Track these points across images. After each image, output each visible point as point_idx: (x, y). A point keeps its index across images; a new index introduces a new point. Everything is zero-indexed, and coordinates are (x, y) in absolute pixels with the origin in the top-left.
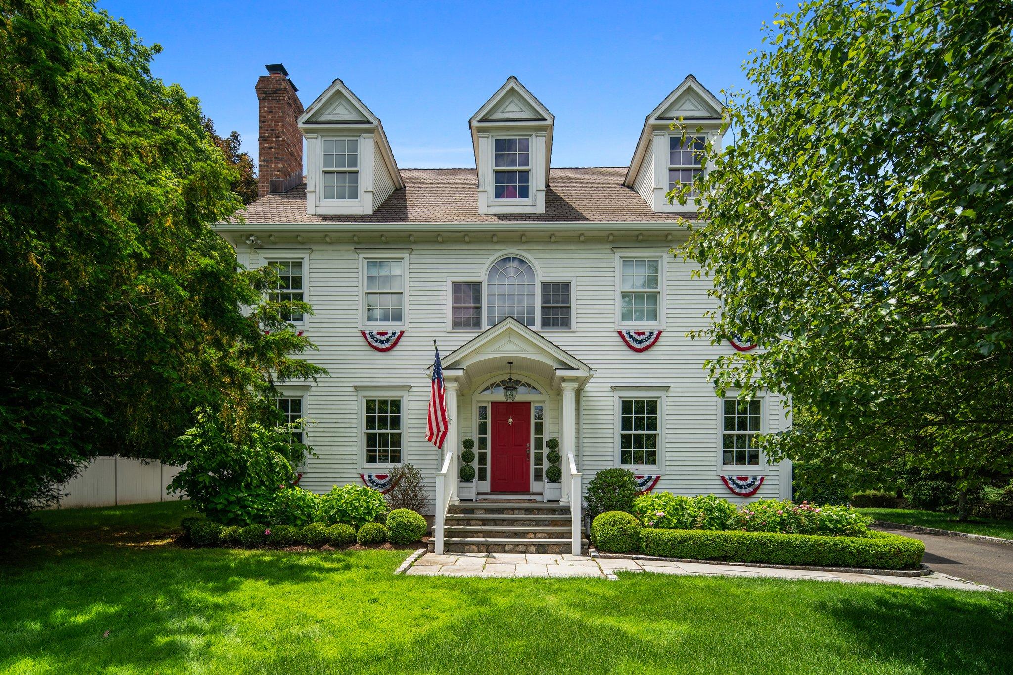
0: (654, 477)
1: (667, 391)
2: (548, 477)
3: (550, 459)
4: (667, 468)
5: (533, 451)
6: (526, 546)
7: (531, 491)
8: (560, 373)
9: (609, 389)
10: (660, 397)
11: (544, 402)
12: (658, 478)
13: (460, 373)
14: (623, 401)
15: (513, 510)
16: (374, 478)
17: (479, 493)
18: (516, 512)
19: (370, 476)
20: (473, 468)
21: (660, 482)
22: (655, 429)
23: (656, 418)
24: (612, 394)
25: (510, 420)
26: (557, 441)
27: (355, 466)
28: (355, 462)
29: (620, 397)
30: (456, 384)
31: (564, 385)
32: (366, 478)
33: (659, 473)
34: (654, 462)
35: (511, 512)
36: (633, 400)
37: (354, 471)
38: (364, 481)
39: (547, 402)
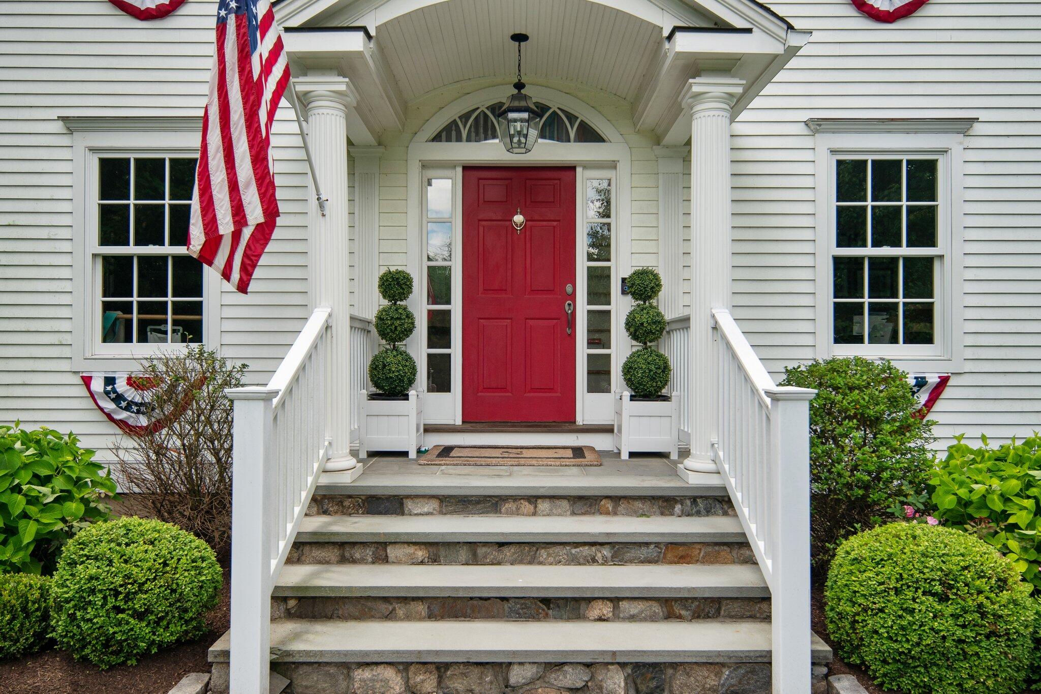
0: (933, 379)
1: (965, 133)
2: (630, 382)
3: (635, 329)
4: (969, 354)
5: (582, 308)
6: (588, 665)
7: (580, 420)
8: (686, 43)
9: (800, 129)
10: (944, 152)
11: (613, 165)
12: (944, 382)
13: (353, 42)
14: (840, 163)
15: (533, 499)
16: (121, 386)
17: (429, 429)
18: (543, 506)
19: (110, 381)
20: (408, 358)
21: (947, 393)
22: (932, 243)
23: (932, 210)
24: (808, 142)
25: (519, 218)
26: (656, 277)
27: (66, 352)
28: (66, 338)
29: (833, 152)
30: (340, 84)
31: (698, 85)
32: (98, 386)
33: (945, 368)
34: (927, 338)
35: (527, 507)
36: (870, 158)
37: (65, 365)
38: (92, 395)
39: (624, 168)
